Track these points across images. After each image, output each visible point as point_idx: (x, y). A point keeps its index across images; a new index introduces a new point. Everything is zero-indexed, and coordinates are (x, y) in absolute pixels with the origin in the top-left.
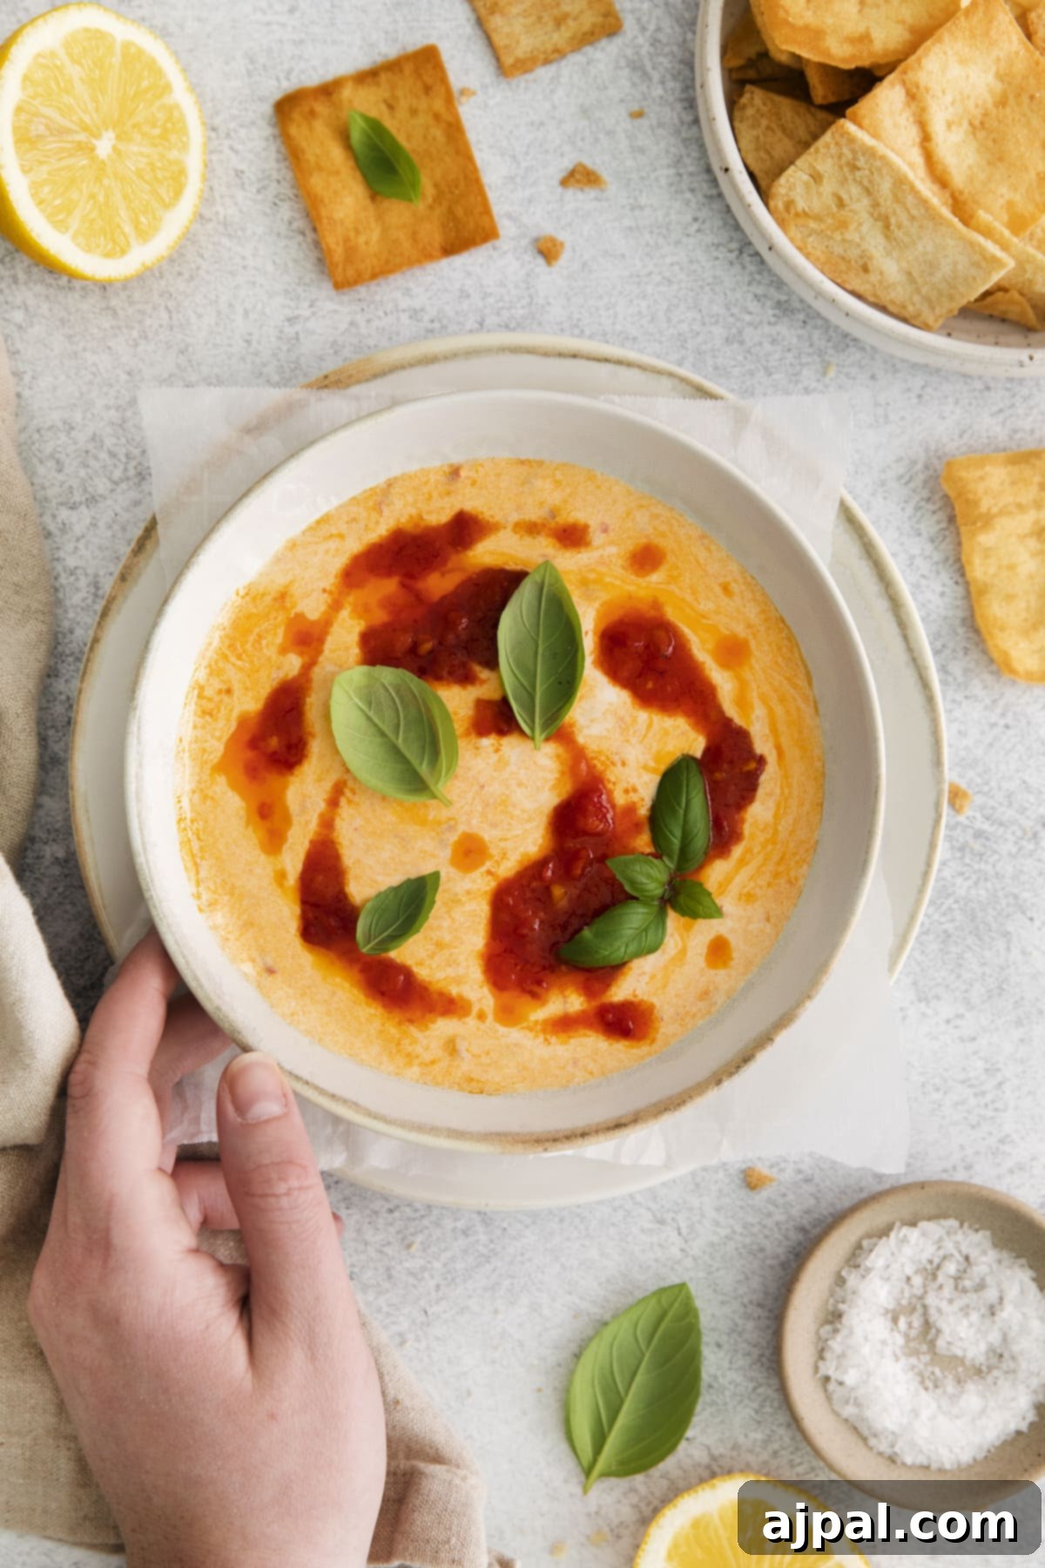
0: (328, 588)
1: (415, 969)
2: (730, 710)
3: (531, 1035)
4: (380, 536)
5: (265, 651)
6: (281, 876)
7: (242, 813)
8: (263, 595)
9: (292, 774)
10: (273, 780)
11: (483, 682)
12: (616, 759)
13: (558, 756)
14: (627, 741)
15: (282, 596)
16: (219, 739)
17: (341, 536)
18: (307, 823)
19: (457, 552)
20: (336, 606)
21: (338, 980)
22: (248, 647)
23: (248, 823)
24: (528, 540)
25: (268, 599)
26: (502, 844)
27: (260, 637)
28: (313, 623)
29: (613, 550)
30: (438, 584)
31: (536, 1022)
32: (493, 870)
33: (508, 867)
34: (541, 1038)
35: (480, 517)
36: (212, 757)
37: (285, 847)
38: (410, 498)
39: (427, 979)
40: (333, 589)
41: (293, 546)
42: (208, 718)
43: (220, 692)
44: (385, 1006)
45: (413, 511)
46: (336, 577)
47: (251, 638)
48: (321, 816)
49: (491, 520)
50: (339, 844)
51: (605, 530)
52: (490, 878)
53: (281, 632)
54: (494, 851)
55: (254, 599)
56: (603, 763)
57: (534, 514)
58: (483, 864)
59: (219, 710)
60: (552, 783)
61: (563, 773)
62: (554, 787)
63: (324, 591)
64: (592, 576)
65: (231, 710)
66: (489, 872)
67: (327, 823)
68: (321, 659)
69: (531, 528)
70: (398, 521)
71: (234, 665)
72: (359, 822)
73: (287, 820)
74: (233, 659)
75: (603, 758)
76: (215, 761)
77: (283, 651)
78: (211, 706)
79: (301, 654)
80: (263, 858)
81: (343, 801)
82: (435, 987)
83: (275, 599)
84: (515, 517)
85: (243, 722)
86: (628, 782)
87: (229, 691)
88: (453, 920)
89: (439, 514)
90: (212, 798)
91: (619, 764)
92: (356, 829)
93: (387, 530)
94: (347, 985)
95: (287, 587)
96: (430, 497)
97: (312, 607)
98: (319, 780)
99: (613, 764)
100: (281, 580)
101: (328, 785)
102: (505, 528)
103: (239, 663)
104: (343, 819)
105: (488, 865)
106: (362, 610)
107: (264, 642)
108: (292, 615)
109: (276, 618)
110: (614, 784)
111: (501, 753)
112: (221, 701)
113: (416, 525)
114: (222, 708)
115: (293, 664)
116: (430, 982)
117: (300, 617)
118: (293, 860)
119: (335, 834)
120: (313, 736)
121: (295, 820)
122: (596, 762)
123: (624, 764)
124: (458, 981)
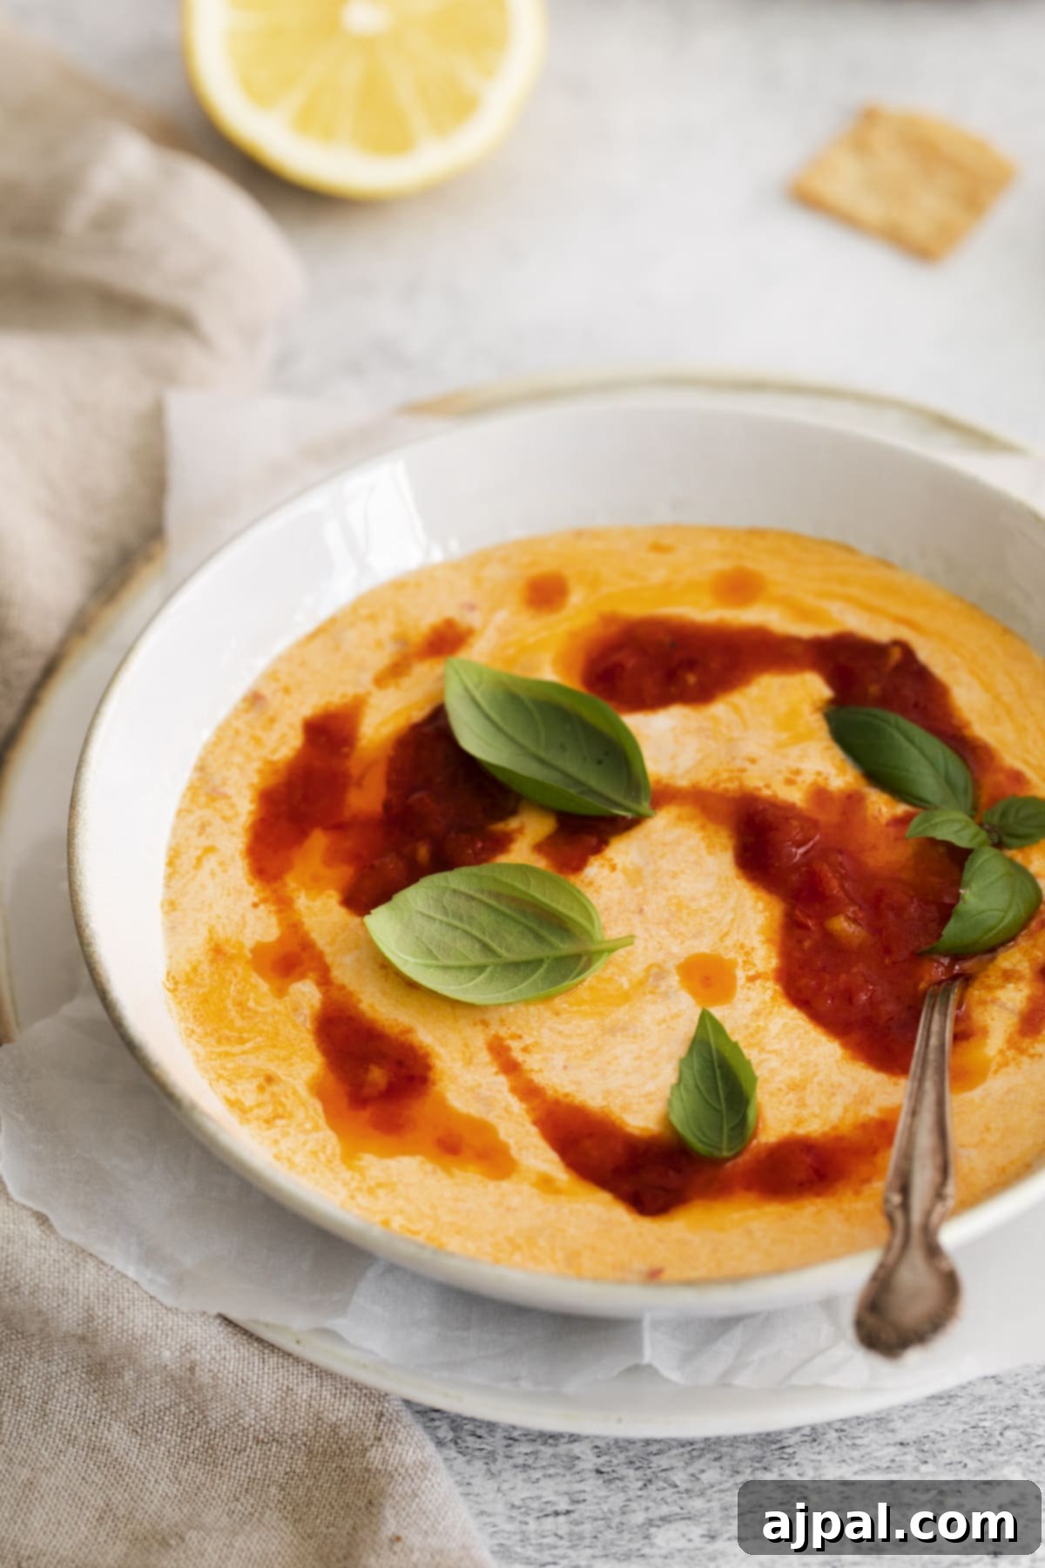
0: (256, 900)
1: (801, 1131)
2: (806, 630)
3: (1012, 1069)
4: (251, 813)
5: (261, 1009)
6: (545, 1184)
7: (429, 1167)
8: (195, 970)
9: (434, 1083)
10: (420, 1110)
11: (520, 830)
12: (739, 763)
13: (679, 818)
14: (731, 740)
15: (218, 951)
16: (316, 1128)
17: (210, 850)
18: (507, 1110)
19: (347, 756)
20: (283, 904)
21: (736, 1216)
22: (239, 1023)
23: (447, 1171)
24: (406, 682)
25: (205, 968)
26: (729, 942)
27: (241, 1005)
28: (280, 940)
29: (501, 616)
30: (367, 798)
31: (1001, 1052)
32: (752, 973)
33: (766, 958)
34: (1025, 1060)
35: (332, 708)
36: (329, 1151)
37: (514, 1152)
38: (238, 758)
39: (826, 1128)
40: (262, 895)
41: (171, 906)
42: (280, 1122)
43: (261, 1089)
44: (819, 1194)
45: (257, 765)
46: (251, 884)
47: (233, 1013)
48: (514, 1090)
49: (346, 700)
50: (567, 1095)
51: (472, 607)
52: (758, 982)
53: (256, 979)
54: (731, 955)
55: (189, 982)
56: (730, 780)
57: (381, 659)
58: (734, 977)
59: (282, 1105)
60: (703, 845)
61: (703, 827)
62: (710, 847)
63: (255, 905)
64: (511, 651)
65: (295, 1092)
66: (751, 979)
67: (529, 1092)
68: (329, 959)
69: (396, 670)
70: (252, 785)
71: (244, 1053)
72: (559, 1059)
73: (483, 1129)
74: (237, 1049)
75: (725, 775)
76: (338, 1151)
77: (281, 992)
78: (268, 1110)
79: (302, 977)
80: (505, 1185)
81: (517, 1055)
82: (845, 1129)
83: (213, 961)
84: (367, 678)
85: (319, 1091)
86: (779, 772)
87: (270, 1079)
88: (775, 1052)
89: (286, 742)
90: (380, 1185)
91: (747, 765)
92: (565, 1067)
93: (252, 802)
94: (751, 1212)
95: (211, 939)
96: (258, 741)
97: (262, 927)
98: (469, 1062)
99: (742, 770)
100: (196, 943)
101: (485, 1056)
102: (369, 694)
103: (248, 1046)
104: (541, 1071)
105: (741, 975)
106: (315, 884)
107: (251, 1004)
108: (250, 956)
109: (235, 974)
110: (768, 786)
111: (619, 866)
112: (273, 1094)
113: (276, 772)
114: (284, 1100)
115: (307, 994)
116: (835, 1128)
117: (259, 951)
118: (538, 1156)
119: (550, 1092)
120: (409, 1030)
121: (491, 1118)
122: (722, 786)
123: (753, 761)
124: (863, 1098)
